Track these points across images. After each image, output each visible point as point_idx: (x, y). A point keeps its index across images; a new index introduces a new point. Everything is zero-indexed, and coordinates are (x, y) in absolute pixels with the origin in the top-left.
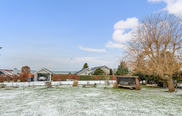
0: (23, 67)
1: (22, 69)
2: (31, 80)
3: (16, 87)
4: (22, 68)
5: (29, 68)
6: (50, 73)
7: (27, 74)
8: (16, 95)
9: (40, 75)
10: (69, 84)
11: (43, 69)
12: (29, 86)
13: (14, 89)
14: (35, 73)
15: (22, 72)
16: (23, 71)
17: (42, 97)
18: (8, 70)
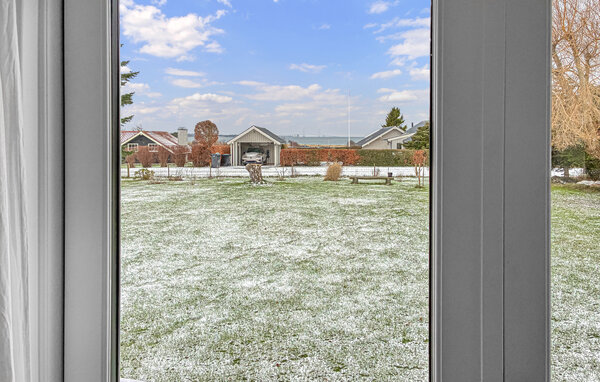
0: (199, 124)
1: (195, 130)
2: (219, 161)
3: (178, 179)
4: (197, 127)
5: (215, 126)
6: (275, 142)
7: (210, 143)
8: (168, 195)
9: (247, 148)
10: (317, 175)
11: (254, 131)
12: (210, 177)
13: (171, 182)
14: (232, 142)
15: (196, 138)
16: (198, 136)
17: (226, 201)
18: (165, 133)
